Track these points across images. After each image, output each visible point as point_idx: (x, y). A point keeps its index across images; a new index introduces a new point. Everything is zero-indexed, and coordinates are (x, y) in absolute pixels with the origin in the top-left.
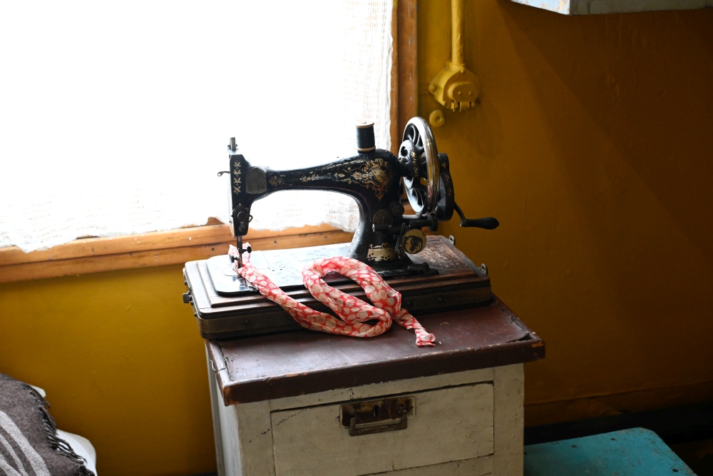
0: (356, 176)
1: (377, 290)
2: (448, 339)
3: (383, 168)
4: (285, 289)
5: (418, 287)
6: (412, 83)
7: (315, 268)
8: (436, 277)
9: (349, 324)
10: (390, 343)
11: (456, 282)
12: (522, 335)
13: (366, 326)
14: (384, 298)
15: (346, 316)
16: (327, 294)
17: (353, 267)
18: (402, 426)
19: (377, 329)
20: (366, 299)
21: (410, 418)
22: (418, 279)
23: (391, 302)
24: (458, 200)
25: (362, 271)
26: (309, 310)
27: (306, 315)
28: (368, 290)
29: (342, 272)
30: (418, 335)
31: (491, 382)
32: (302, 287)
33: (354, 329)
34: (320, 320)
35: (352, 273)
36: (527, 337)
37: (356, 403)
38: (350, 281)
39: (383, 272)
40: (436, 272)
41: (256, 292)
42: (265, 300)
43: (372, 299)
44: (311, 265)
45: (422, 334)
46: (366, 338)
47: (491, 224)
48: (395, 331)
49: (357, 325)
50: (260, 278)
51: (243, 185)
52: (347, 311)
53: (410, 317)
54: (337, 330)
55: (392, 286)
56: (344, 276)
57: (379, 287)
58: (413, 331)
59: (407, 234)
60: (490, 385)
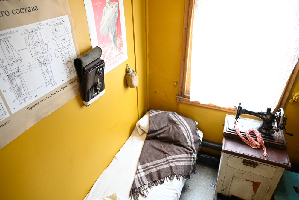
0: (264, 116)
1: (259, 140)
2: (270, 156)
3: (270, 117)
4: (241, 132)
5: (269, 142)
6: (288, 93)
7: (249, 130)
8: (274, 141)
9: (252, 144)
10: (258, 152)
11: (278, 144)
12: (287, 163)
13: (255, 146)
14: (260, 142)
15: (251, 142)
16: (249, 137)
17: (257, 133)
18: (255, 167)
19: (256, 147)
20: (257, 140)
21: (256, 167)
22: (270, 140)
23: (262, 143)
24: (286, 127)
25: (258, 134)
26: (244, 139)
27: (243, 139)
28: (258, 139)
29: (254, 132)
30: (264, 152)
31: (277, 168)
32: (245, 133)
33: (252, 145)
34: (246, 141)
35: (256, 134)
36: (288, 164)
37: (247, 160)
38: (255, 135)
39: (263, 135)
40: (275, 140)
41: (235, 131)
42: (236, 133)
43: (258, 141)
44: (248, 129)
45: (265, 153)
46: (253, 148)
47: (292, 135)
48: (260, 149)
49: (253, 145)
50: (237, 129)
51: (239, 112)
52: (252, 142)
53: (265, 147)
54: (248, 144)
55: (263, 139)
56: (254, 133)
57: (260, 139)
58: (264, 151)
59: (271, 131)
60: (276, 168)
